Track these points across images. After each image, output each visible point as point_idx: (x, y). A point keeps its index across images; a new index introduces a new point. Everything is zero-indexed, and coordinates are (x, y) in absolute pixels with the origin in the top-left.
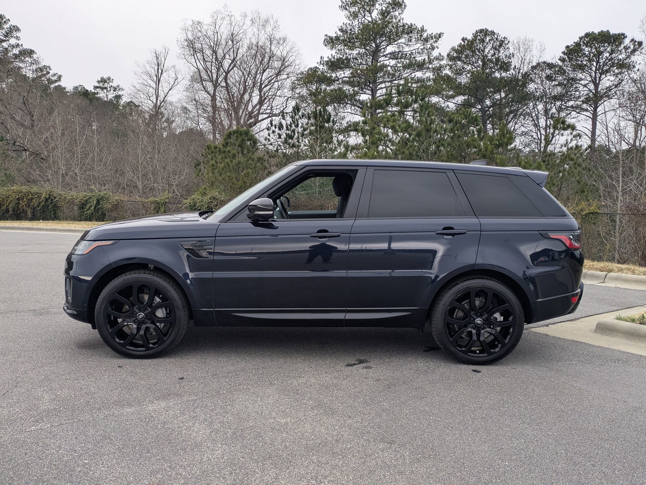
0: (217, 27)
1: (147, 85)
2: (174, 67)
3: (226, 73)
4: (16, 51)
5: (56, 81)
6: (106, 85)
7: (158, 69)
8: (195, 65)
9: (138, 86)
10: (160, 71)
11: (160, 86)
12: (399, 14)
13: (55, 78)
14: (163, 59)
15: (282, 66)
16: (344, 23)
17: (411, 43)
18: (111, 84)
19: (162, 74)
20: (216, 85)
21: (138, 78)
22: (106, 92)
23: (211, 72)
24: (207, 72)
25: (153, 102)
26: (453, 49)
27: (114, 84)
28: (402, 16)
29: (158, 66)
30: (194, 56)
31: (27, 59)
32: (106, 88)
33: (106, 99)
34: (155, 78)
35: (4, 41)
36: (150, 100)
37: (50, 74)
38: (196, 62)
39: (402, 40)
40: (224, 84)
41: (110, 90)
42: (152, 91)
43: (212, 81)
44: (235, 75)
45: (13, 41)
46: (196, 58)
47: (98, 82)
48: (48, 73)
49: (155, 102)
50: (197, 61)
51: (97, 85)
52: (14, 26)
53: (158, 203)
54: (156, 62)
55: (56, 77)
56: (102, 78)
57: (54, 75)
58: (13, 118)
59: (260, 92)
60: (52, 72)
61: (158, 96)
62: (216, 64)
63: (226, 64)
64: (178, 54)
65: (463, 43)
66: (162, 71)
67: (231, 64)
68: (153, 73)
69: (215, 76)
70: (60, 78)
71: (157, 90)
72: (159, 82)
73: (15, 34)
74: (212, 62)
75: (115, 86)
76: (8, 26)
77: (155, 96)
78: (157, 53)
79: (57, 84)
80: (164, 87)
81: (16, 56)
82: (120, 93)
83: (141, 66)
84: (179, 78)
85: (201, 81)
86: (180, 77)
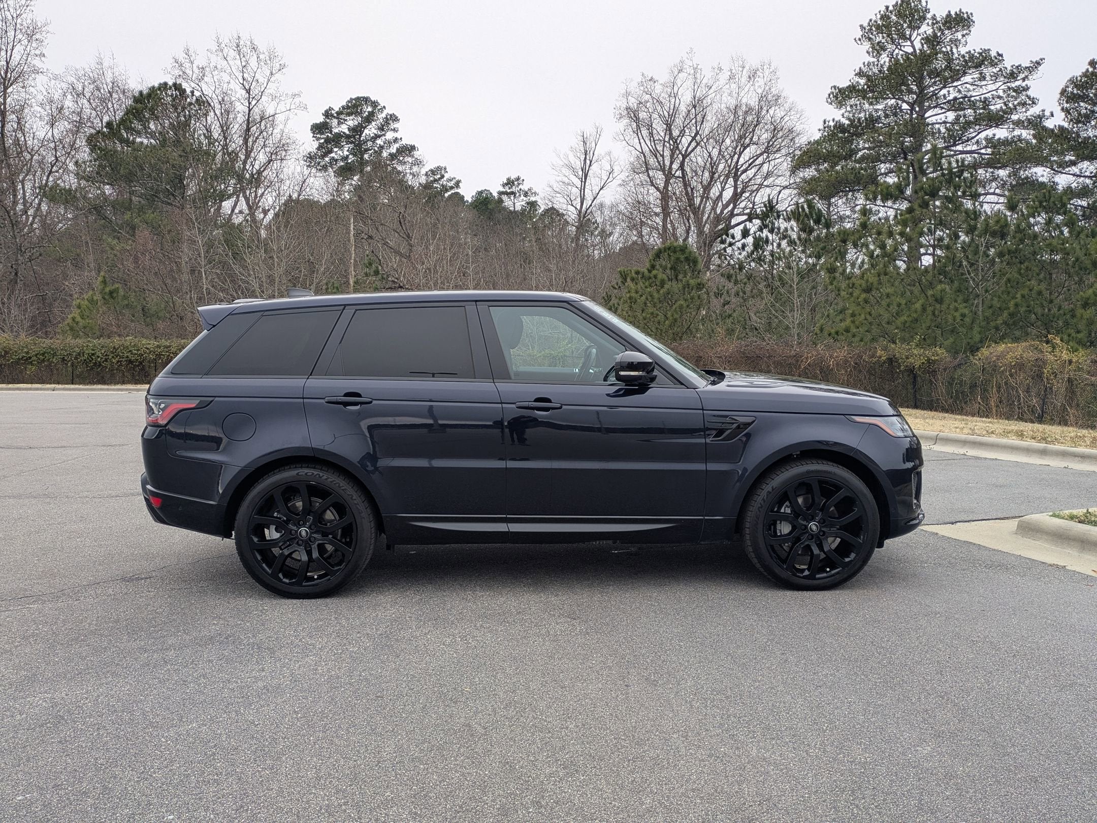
0: (676, 89)
1: (568, 184)
2: (609, 153)
3: (683, 156)
4: (393, 149)
5: (452, 188)
6: (514, 189)
7: (585, 158)
8: (639, 148)
9: (555, 186)
10: (588, 162)
11: (587, 184)
12: (963, 36)
13: (451, 184)
14: (593, 145)
15: (773, 137)
16: (864, 63)
17: (984, 83)
18: (520, 186)
19: (590, 165)
20: (669, 175)
21: (556, 173)
22: (512, 198)
23: (663, 156)
24: (656, 157)
25: (576, 208)
26: (1073, 81)
27: (525, 187)
28: (969, 38)
29: (586, 155)
30: (637, 134)
31: (406, 159)
32: (513, 193)
33: (512, 209)
34: (580, 173)
35: (380, 136)
36: (572, 205)
37: (445, 179)
38: (640, 143)
39: (968, 78)
40: (679, 173)
41: (520, 196)
42: (575, 191)
43: (663, 170)
44: (698, 158)
45: (390, 135)
46: (641, 137)
47: (504, 185)
48: (443, 177)
49: (579, 208)
50: (642, 141)
51: (502, 189)
52: (391, 115)
53: (553, 357)
54: (582, 149)
55: (452, 182)
56: (508, 179)
57: (450, 180)
58: (385, 244)
59: (736, 181)
60: (447, 176)
61: (584, 199)
62: (670, 145)
63: (685, 141)
64: (614, 135)
65: (1091, 70)
66: (591, 162)
67: (691, 142)
68: (578, 165)
69: (667, 163)
70: (457, 184)
71: (582, 190)
72: (586, 179)
73: (393, 126)
74: (665, 141)
75: (526, 189)
76: (384, 115)
77: (579, 200)
78: (585, 136)
79: (453, 191)
80: (593, 183)
81: (393, 156)
82: (533, 199)
83: (562, 157)
84: (615, 170)
85: (647, 171)
86: (617, 169)
